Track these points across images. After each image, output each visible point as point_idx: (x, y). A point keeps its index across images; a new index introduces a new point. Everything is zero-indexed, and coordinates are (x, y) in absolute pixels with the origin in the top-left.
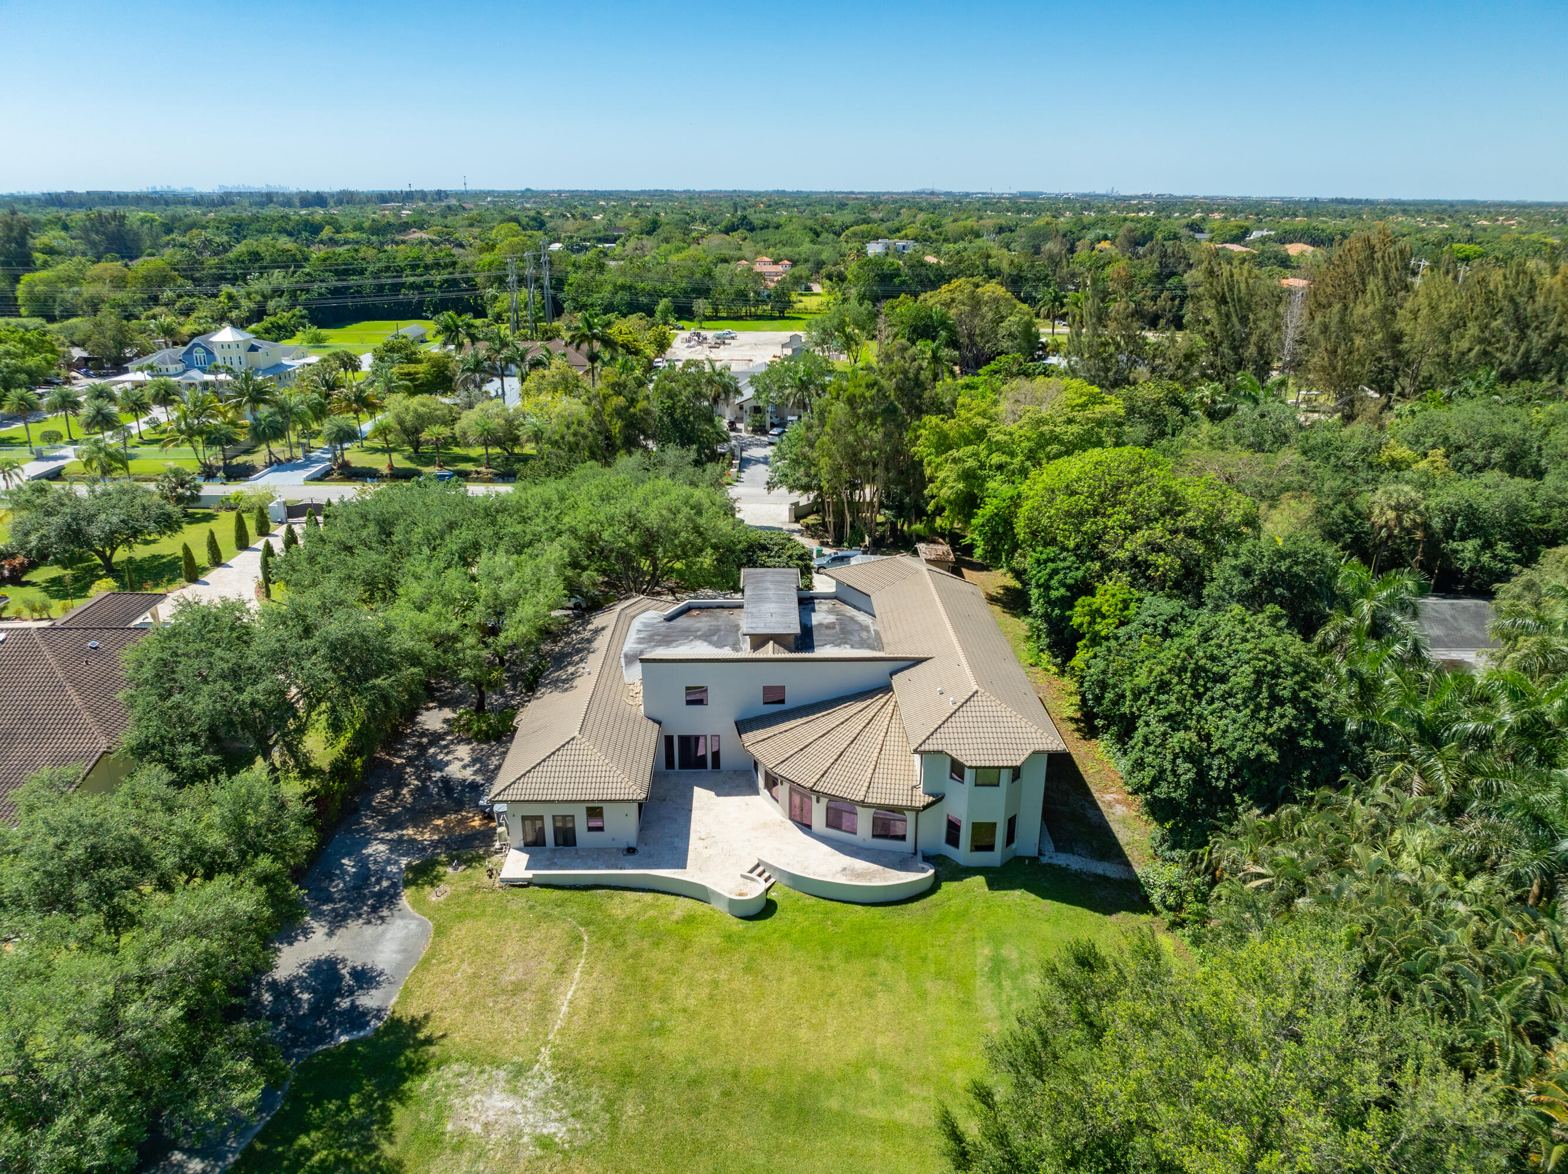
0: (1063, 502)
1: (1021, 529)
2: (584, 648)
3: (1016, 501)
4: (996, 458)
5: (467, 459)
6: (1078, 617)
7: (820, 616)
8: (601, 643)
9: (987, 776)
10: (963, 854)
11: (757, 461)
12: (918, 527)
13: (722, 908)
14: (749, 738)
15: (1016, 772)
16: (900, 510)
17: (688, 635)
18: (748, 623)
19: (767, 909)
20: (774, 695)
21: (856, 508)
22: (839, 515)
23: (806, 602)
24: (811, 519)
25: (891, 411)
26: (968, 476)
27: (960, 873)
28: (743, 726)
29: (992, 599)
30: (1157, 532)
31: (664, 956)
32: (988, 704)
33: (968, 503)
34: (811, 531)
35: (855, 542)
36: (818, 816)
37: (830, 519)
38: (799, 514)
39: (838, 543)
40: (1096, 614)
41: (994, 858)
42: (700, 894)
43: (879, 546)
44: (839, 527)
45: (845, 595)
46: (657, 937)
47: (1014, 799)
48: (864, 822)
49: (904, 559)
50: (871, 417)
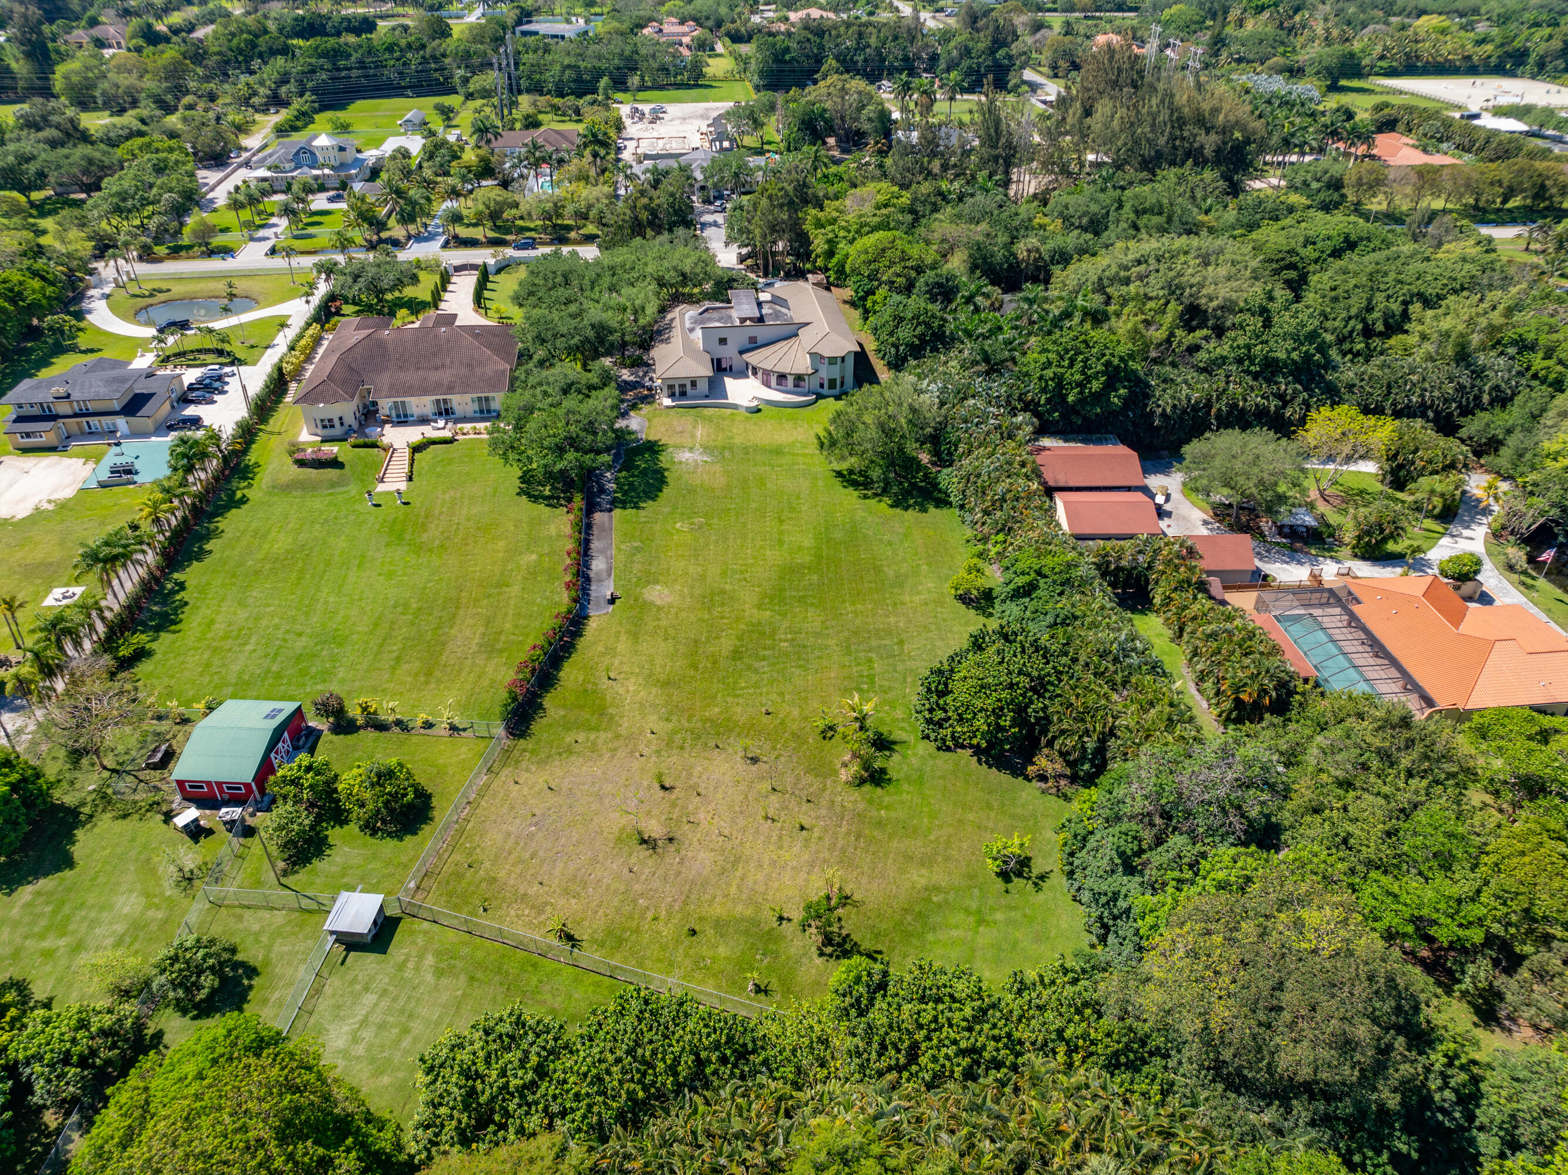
0: (863, 257)
1: (848, 269)
2: (669, 327)
3: (847, 256)
4: (842, 234)
5: (530, 230)
6: (869, 304)
7: (766, 310)
8: (677, 323)
9: (832, 360)
10: (825, 391)
11: (710, 225)
12: (808, 266)
13: (743, 411)
14: (745, 356)
15: (843, 359)
16: (798, 256)
17: (710, 320)
18: (735, 314)
19: (759, 409)
20: (753, 340)
21: (774, 254)
22: (766, 260)
23: (760, 305)
24: (749, 262)
25: (791, 203)
26: (829, 241)
27: (824, 397)
28: (741, 353)
29: (845, 302)
30: (897, 268)
31: (727, 424)
32: (833, 336)
33: (830, 254)
34: (750, 268)
35: (775, 275)
36: (773, 380)
37: (760, 262)
38: (742, 259)
39: (766, 275)
40: (875, 302)
41: (837, 391)
42: (735, 407)
43: (788, 276)
44: (766, 266)
45: (776, 300)
46: (724, 419)
47: (842, 370)
48: (790, 381)
49: (801, 283)
50: (781, 206)
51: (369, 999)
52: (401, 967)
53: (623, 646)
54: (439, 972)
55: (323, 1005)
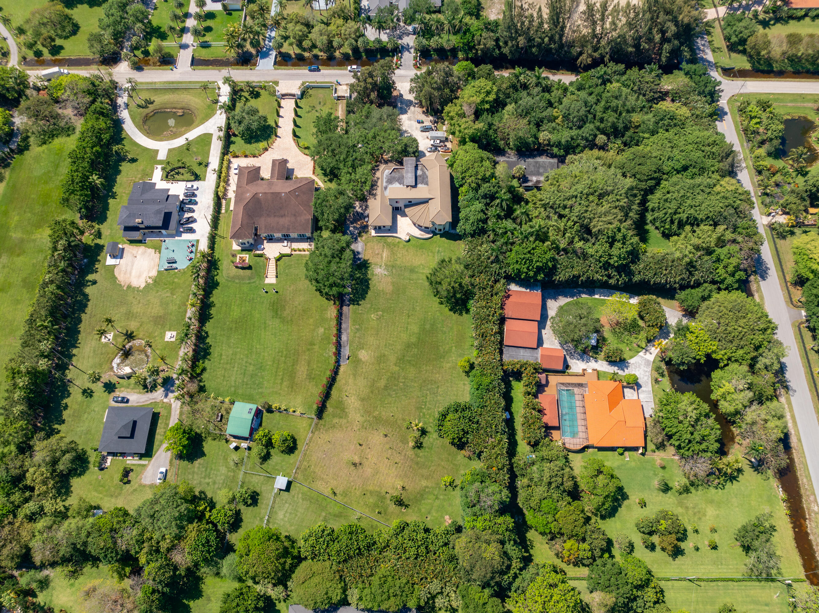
2: (376, 184)
8: (379, 183)
10: (437, 232)
13: (403, 241)
14: (406, 209)
17: (394, 179)
19: (409, 240)
20: (410, 202)
27: (436, 235)
28: (405, 206)
31: (396, 249)
40: (462, 192)
41: (441, 232)
42: (400, 238)
46: (394, 245)
51: (287, 505)
52: (293, 497)
53: (351, 381)
54: (303, 500)
55: (276, 506)
